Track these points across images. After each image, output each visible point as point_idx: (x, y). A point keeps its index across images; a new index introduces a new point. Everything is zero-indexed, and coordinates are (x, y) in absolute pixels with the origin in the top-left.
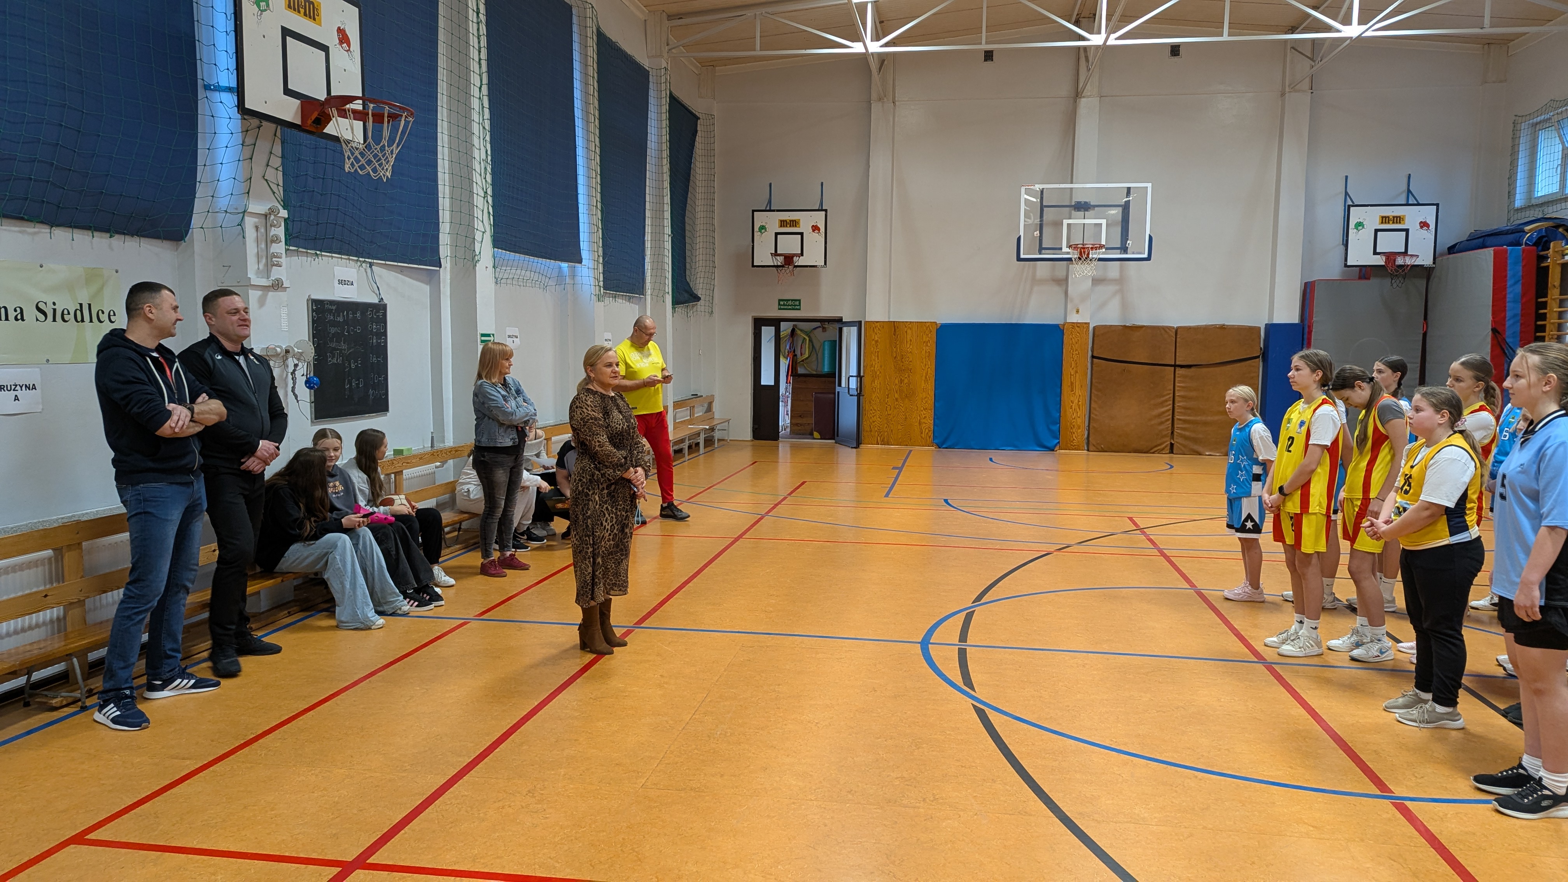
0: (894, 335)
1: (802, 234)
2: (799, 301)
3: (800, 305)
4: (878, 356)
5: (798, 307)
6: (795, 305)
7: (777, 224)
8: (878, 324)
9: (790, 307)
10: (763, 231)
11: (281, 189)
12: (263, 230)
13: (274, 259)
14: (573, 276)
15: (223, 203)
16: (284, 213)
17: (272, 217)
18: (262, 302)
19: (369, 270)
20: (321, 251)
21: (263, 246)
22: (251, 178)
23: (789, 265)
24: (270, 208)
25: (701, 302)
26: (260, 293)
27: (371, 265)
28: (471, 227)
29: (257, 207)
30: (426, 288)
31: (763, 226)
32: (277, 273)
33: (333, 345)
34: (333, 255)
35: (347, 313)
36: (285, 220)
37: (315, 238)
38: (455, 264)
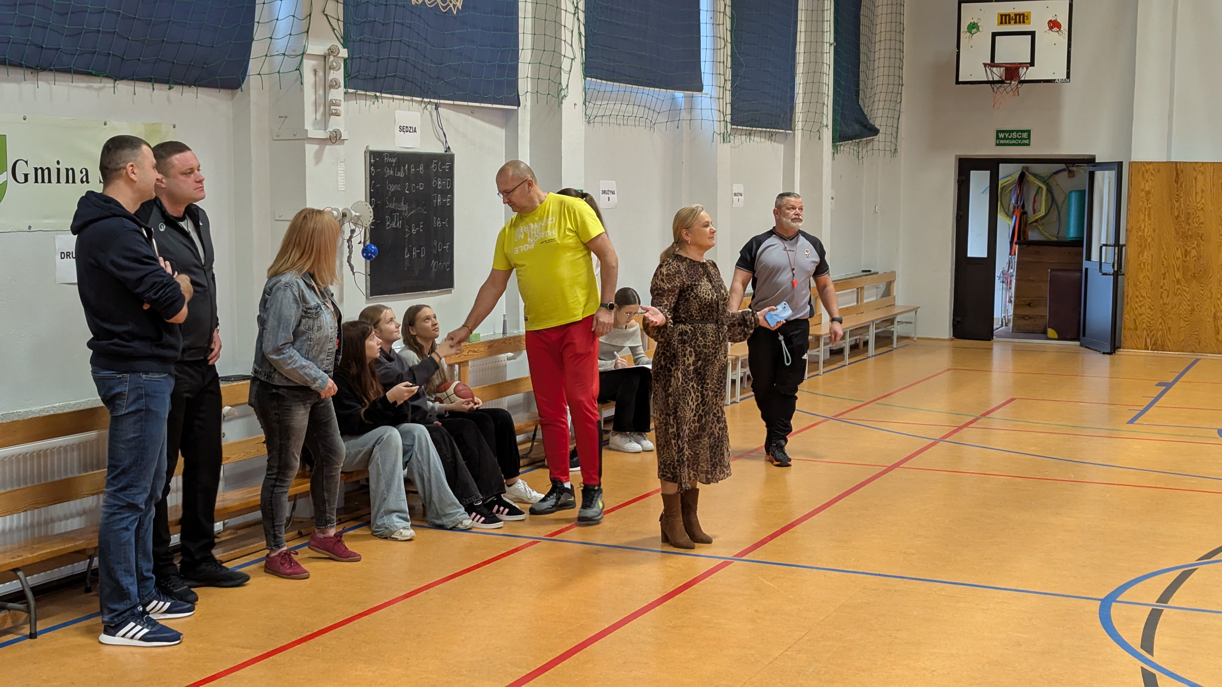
0: (1177, 182)
1: (1032, 34)
2: (1029, 132)
3: (1029, 138)
4: (1149, 215)
5: (1027, 142)
6: (1022, 139)
7: (996, 19)
8: (1150, 166)
9: (1013, 142)
10: (974, 31)
11: (341, 24)
12: (321, 74)
13: (332, 107)
14: (691, 109)
15: (280, 45)
16: (344, 53)
17: (332, 58)
18: (318, 157)
19: (434, 113)
20: (381, 92)
21: (321, 92)
22: (310, 15)
23: (1012, 79)
24: (330, 49)
25: (880, 136)
26: (316, 147)
27: (437, 106)
28: (557, 53)
29: (316, 48)
30: (501, 133)
31: (974, 23)
32: (335, 123)
33: (392, 206)
34: (395, 96)
35: (409, 169)
36: (345, 60)
37: (375, 77)
38: (536, 101)
